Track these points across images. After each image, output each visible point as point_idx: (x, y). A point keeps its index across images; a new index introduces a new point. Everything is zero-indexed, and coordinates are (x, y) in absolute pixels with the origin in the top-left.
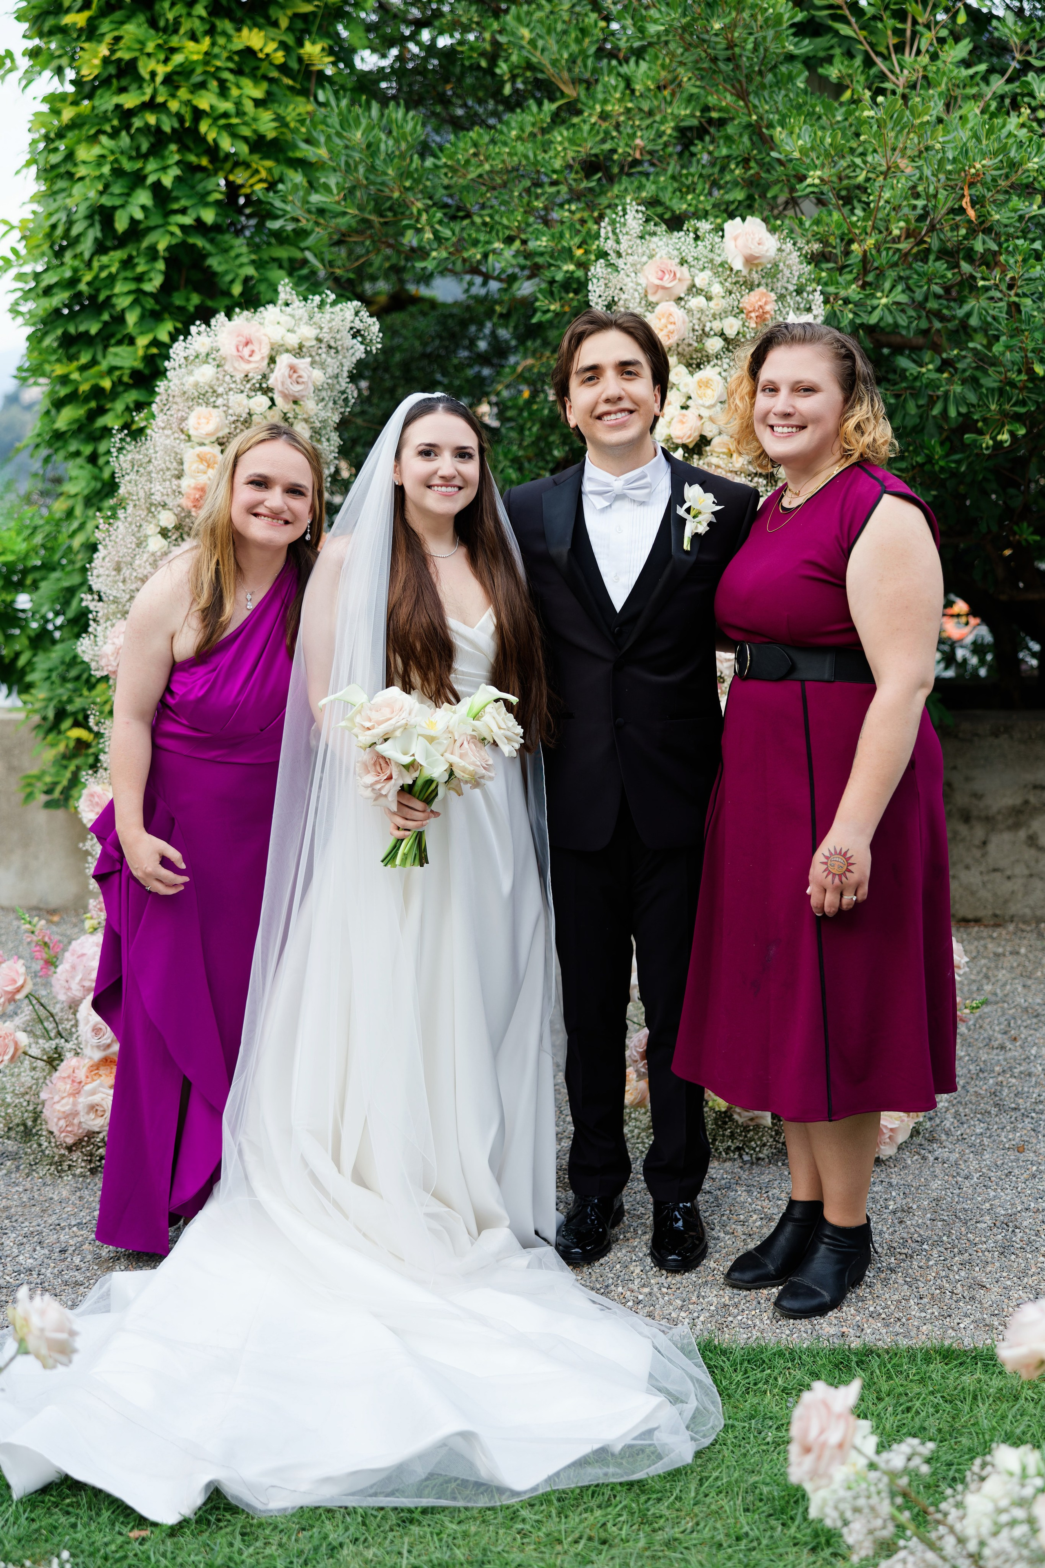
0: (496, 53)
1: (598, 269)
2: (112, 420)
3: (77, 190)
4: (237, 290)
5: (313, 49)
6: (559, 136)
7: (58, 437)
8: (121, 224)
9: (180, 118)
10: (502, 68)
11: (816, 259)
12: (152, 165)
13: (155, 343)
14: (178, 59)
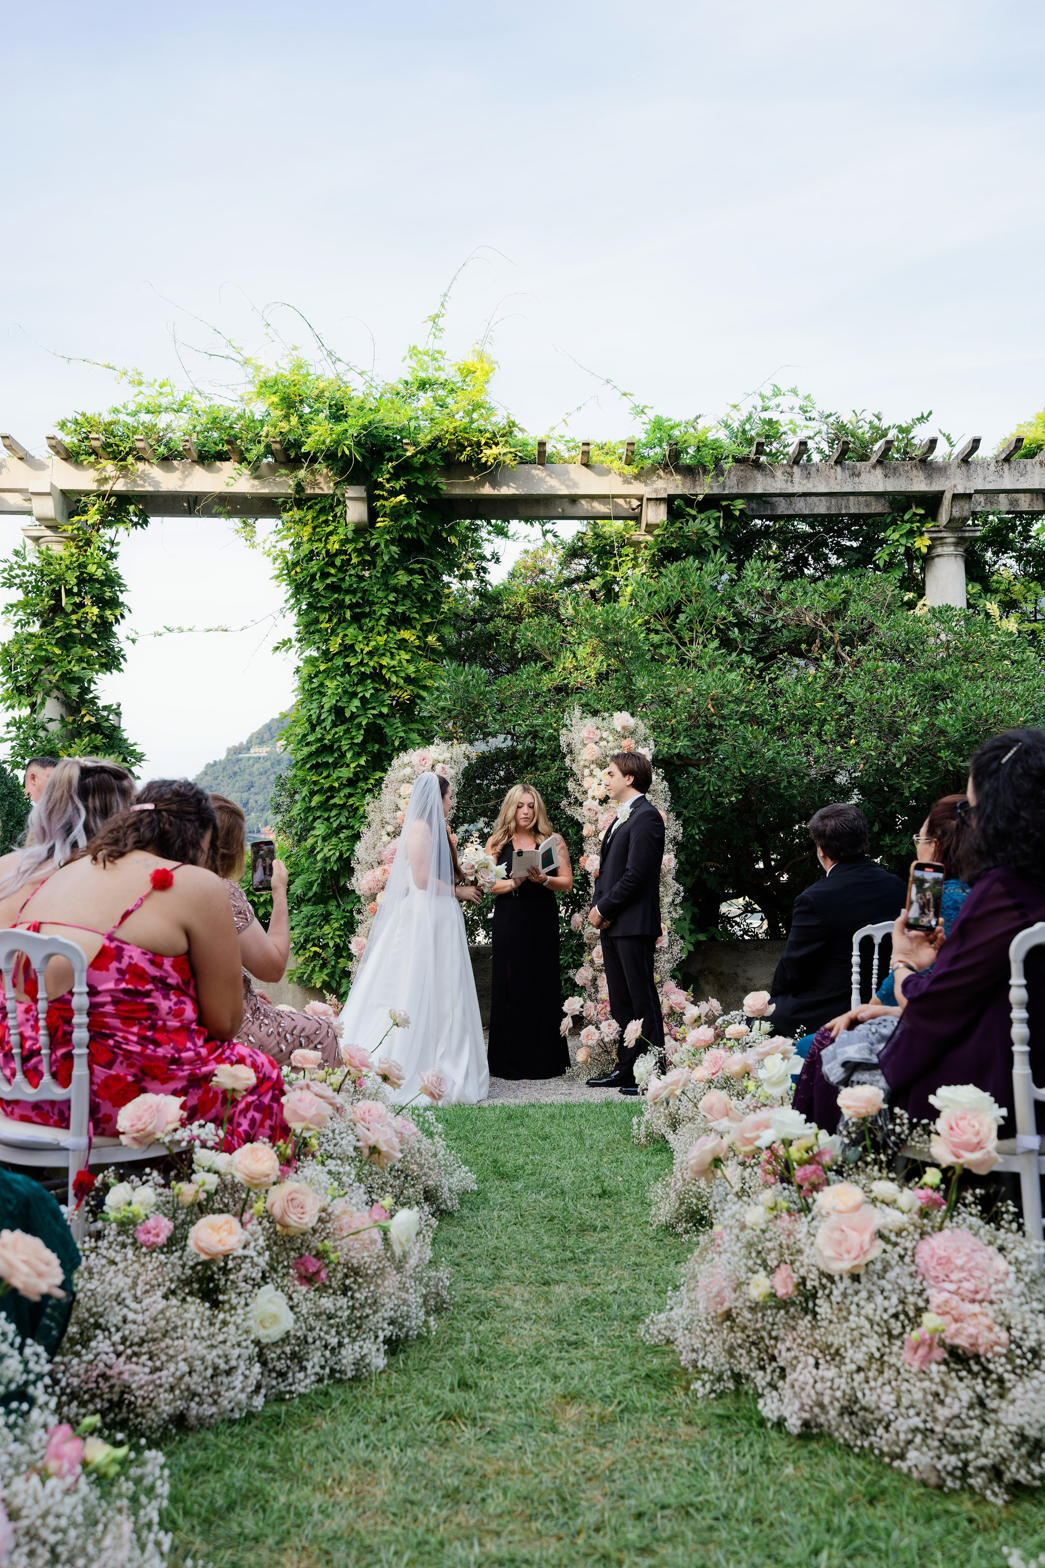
0: (514, 640)
1: (563, 731)
2: (337, 800)
3: (324, 700)
4: (397, 743)
5: (431, 639)
6: (545, 677)
7: (309, 809)
8: (348, 714)
9: (374, 668)
10: (517, 646)
11: (653, 728)
12: (359, 689)
13: (359, 765)
14: (373, 643)
